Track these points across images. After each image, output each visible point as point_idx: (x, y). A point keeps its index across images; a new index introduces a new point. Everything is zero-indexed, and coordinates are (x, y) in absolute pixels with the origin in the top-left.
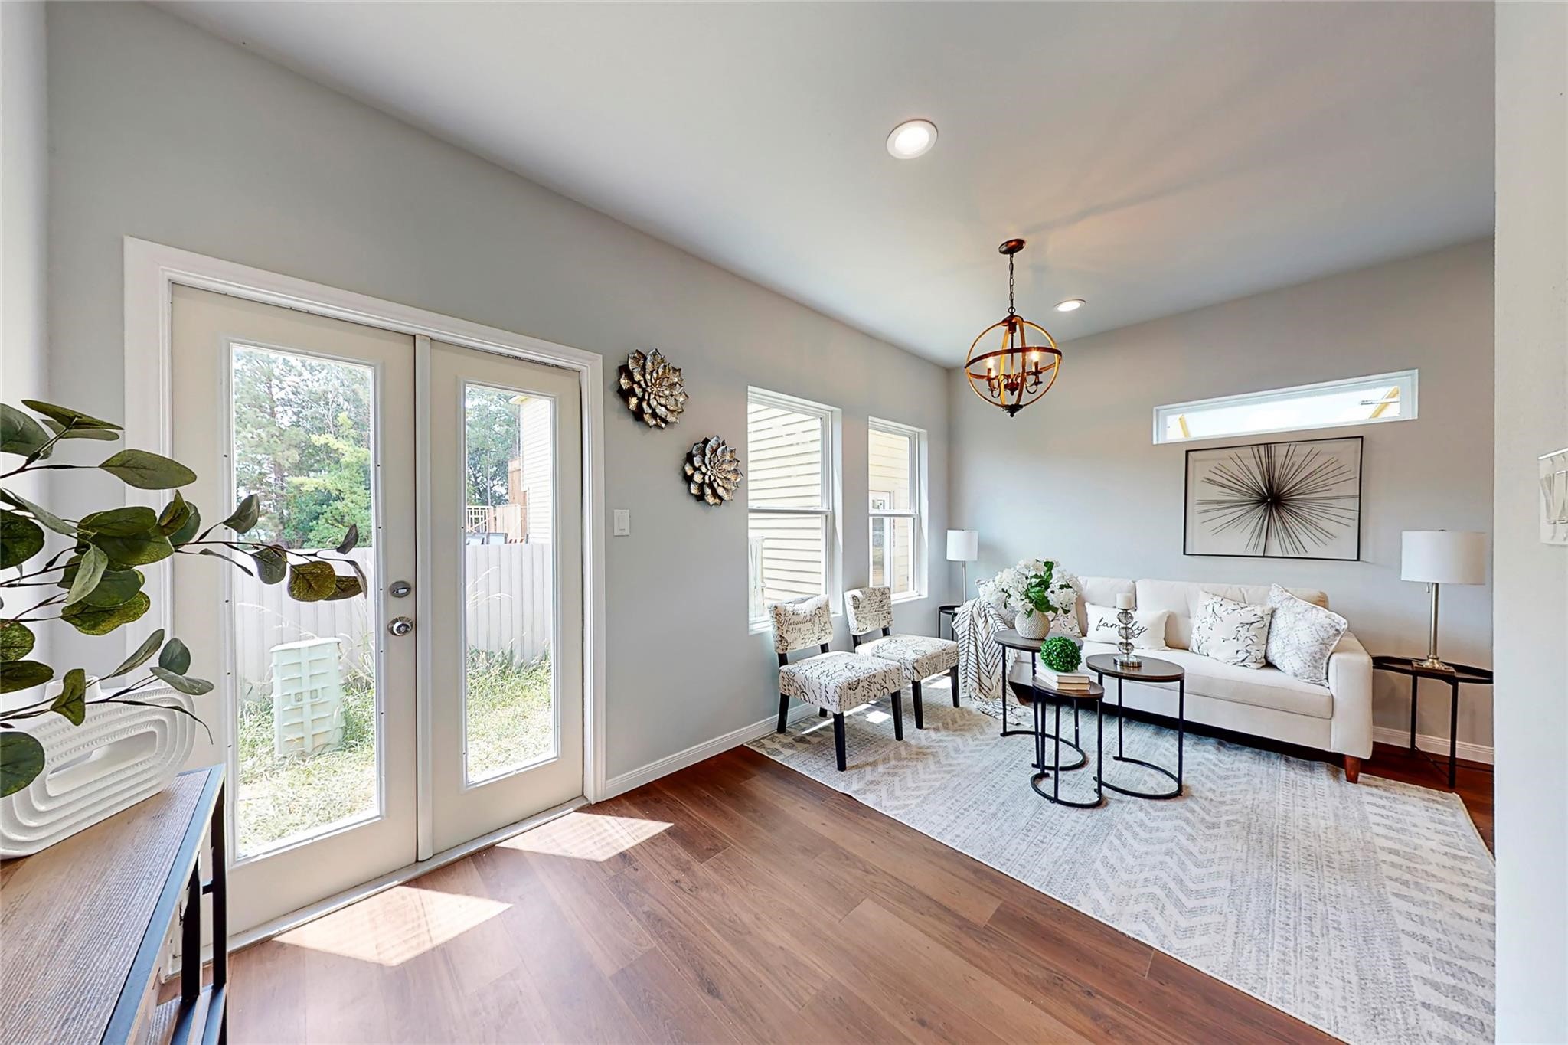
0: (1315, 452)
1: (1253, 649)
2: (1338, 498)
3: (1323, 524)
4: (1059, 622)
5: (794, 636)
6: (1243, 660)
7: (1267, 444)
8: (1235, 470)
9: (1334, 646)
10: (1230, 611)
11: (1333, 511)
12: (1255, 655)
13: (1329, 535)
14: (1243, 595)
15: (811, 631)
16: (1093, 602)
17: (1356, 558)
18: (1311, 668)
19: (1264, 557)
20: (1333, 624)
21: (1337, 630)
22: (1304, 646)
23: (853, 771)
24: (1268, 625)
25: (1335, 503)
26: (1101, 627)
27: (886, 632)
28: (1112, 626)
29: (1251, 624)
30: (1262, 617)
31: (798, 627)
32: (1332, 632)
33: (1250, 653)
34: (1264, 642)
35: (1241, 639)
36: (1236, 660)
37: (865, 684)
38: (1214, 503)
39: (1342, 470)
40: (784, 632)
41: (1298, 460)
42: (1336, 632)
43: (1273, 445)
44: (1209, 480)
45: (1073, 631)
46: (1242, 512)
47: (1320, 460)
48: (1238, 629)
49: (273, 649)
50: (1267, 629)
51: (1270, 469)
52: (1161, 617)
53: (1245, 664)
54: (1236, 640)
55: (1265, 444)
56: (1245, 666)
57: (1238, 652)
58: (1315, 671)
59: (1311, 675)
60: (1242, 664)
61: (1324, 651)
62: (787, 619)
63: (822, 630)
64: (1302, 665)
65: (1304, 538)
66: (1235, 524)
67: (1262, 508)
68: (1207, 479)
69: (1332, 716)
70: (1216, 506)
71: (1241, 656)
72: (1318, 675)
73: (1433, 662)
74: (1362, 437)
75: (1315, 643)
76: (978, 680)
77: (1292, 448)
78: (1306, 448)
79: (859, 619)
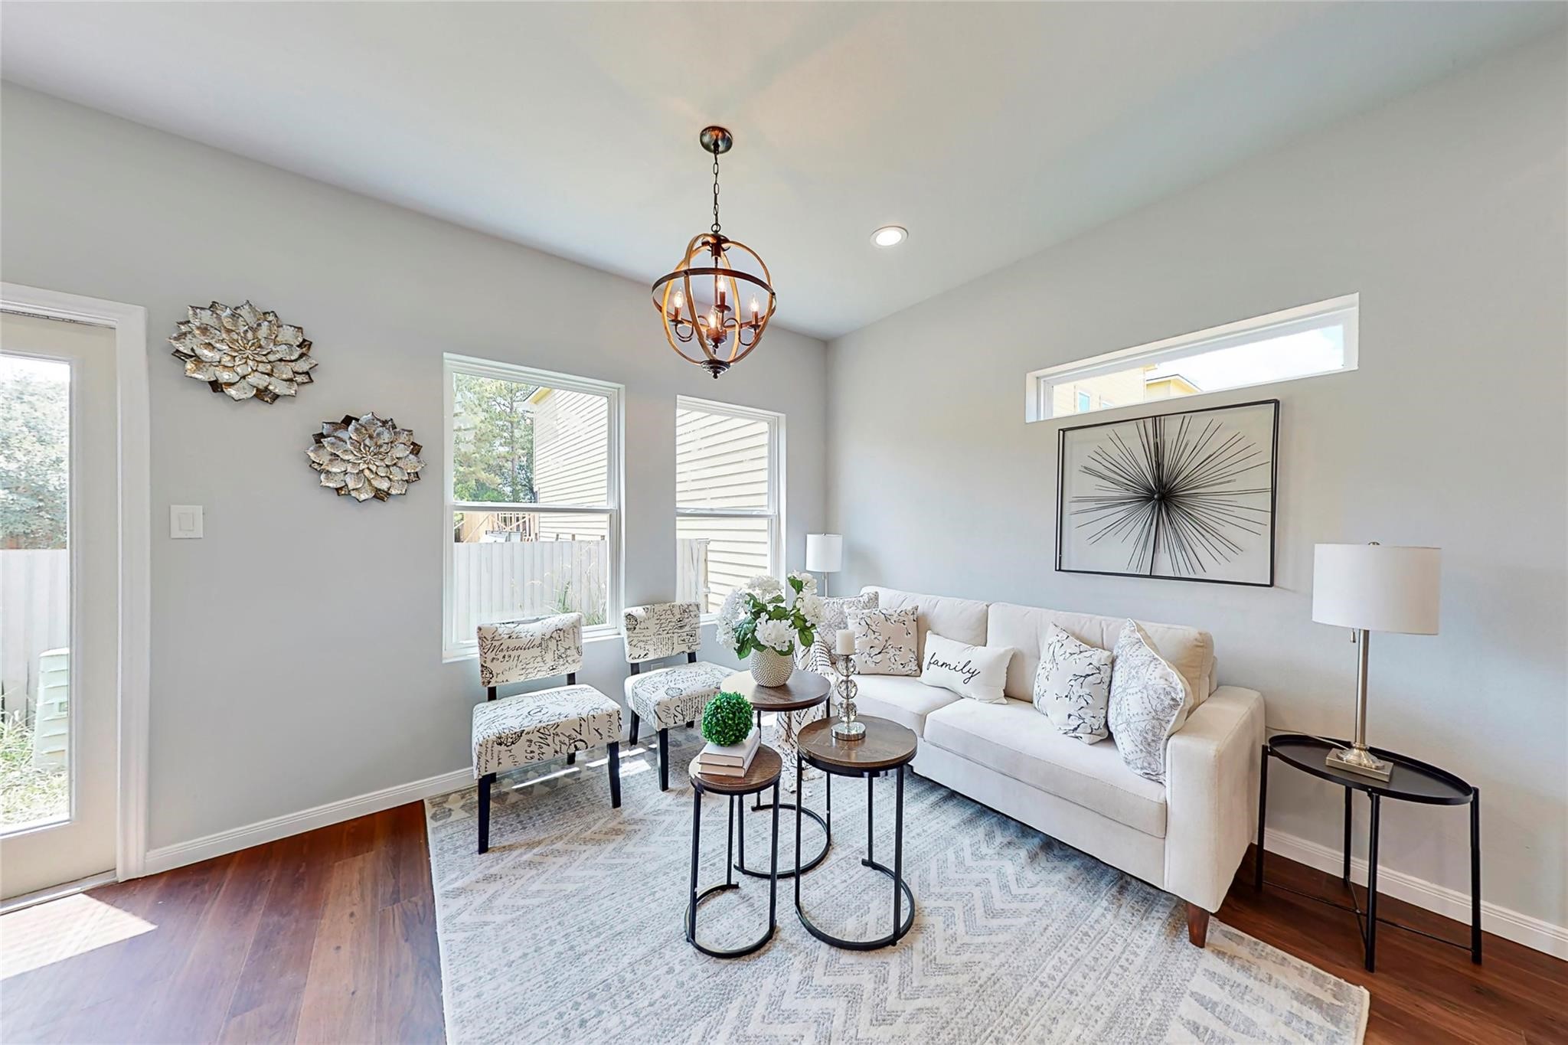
0: (1214, 425)
1: (1087, 714)
2: (1246, 492)
3: (1227, 531)
4: (888, 656)
5: (505, 665)
6: (1076, 729)
7: (1155, 417)
8: (1114, 453)
9: (1171, 723)
10: (1068, 655)
11: (1237, 512)
12: (1089, 723)
13: (1234, 547)
14: (1103, 630)
15: (539, 659)
16: (936, 631)
17: (1269, 583)
18: (1144, 754)
19: (1151, 576)
20: (1168, 689)
21: (1173, 699)
22: (1134, 719)
23: (497, 854)
24: (1107, 680)
25: (1241, 500)
26: (932, 665)
27: (692, 658)
28: (942, 666)
29: (1085, 677)
30: (1098, 669)
31: (516, 653)
32: (1167, 702)
33: (1084, 719)
34: (1103, 705)
35: (1074, 698)
36: (1068, 728)
37: (535, 737)
38: (1092, 501)
39: (1251, 451)
40: (488, 660)
41: (1193, 438)
42: (1172, 703)
43: (1163, 418)
44: (1088, 470)
45: (907, 668)
46: (1123, 514)
47: (1223, 437)
48: (1071, 683)
49: (42, 655)
50: (1105, 686)
51: (1158, 451)
52: (1002, 656)
53: (1077, 735)
54: (1068, 699)
55: (1152, 417)
56: (1077, 737)
57: (1070, 716)
58: (1150, 759)
59: (1146, 764)
60: (1073, 735)
61: (1158, 731)
62: (497, 644)
63: (560, 657)
64: (1134, 748)
65: (1201, 552)
66: (1115, 530)
67: (1148, 508)
68: (1086, 468)
69: (1165, 835)
70: (1093, 505)
71: (1074, 722)
72: (1153, 766)
73: (1360, 756)
74: (1277, 402)
75: (1146, 717)
76: (786, 726)
77: (1186, 421)
78: (1201, 421)
79: (633, 643)
